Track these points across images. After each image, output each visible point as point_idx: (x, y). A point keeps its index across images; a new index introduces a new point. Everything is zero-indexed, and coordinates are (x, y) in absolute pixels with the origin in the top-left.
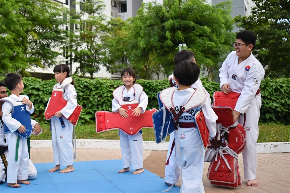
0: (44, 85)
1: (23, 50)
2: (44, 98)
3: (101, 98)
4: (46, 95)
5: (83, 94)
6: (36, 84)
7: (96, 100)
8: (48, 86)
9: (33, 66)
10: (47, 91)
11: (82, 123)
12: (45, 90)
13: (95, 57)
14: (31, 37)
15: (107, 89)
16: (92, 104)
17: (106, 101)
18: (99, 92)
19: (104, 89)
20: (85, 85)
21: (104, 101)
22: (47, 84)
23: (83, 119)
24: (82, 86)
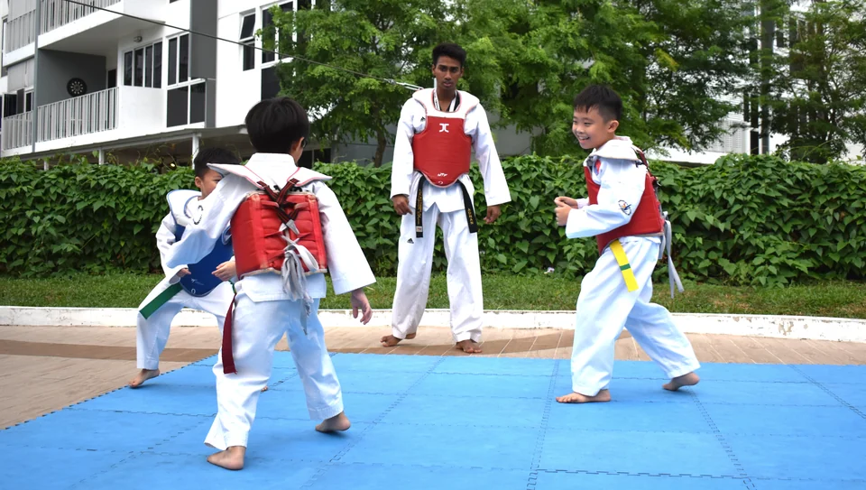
0: (686, 178)
1: (636, 102)
2: (685, 212)
3: (843, 214)
4: (691, 206)
5: (791, 202)
6: (665, 176)
7: (830, 220)
8: (695, 181)
9: (661, 144)
10: (693, 194)
11: (789, 279)
12: (689, 192)
13: (833, 115)
14: (655, 67)
15: (862, 190)
16: (819, 230)
17: (858, 223)
18: (839, 198)
19: (853, 188)
20: (798, 179)
21: (853, 223)
22: (696, 176)
23: (792, 268)
24: (789, 181)
